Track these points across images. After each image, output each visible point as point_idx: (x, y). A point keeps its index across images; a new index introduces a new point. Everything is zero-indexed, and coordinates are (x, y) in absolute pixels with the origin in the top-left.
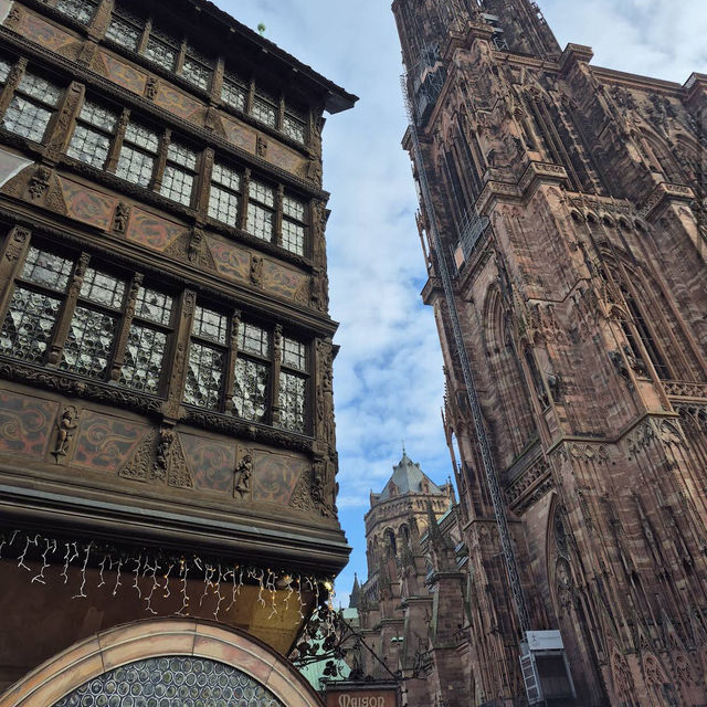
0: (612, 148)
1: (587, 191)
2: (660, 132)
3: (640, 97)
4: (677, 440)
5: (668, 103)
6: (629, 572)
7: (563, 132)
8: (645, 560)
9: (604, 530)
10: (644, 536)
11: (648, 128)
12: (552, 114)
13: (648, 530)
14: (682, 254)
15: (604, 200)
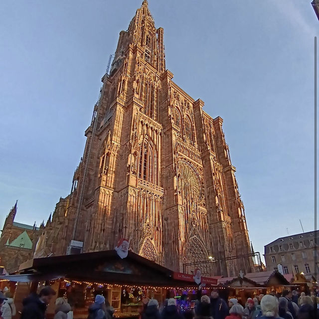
0: (165, 108)
1: (151, 117)
2: (182, 111)
3: (182, 98)
4: (134, 195)
5: (189, 104)
6: (103, 228)
7: (153, 96)
8: (110, 227)
9: (101, 215)
10: (113, 220)
11: (179, 108)
12: (152, 89)
13: (115, 219)
14: (168, 147)
15: (154, 121)
